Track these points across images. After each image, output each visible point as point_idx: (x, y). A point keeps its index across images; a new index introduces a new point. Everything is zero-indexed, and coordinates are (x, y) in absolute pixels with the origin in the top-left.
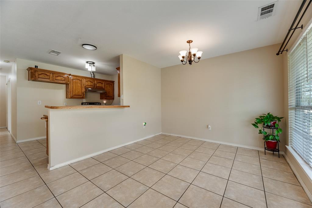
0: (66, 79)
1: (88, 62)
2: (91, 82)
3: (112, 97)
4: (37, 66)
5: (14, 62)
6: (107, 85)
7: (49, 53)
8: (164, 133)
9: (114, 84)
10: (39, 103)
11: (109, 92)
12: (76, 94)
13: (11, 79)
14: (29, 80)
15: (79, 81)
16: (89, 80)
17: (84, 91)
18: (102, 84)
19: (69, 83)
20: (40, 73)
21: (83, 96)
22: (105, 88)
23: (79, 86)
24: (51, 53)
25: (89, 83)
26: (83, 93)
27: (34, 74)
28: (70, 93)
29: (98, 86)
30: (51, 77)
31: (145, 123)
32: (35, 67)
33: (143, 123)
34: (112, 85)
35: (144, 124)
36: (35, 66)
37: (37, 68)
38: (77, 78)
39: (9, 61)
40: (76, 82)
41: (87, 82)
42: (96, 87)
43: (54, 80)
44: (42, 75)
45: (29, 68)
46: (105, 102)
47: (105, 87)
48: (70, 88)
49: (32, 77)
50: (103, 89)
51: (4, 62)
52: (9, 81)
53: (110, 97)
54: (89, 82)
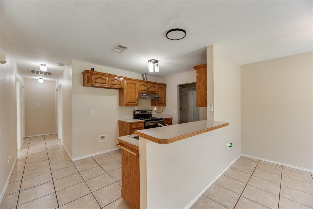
0: (121, 83)
1: (152, 61)
2: (145, 86)
3: (164, 103)
4: (94, 69)
5: (68, 65)
6: (160, 89)
7: (113, 50)
8: (246, 156)
9: (166, 88)
10: (94, 113)
11: (162, 97)
12: (131, 102)
13: (62, 84)
14: (83, 86)
15: (133, 85)
16: (142, 83)
17: (138, 97)
18: (155, 88)
19: (124, 88)
20: (96, 76)
21: (137, 103)
22: (158, 93)
23: (133, 91)
24: (115, 50)
25: (143, 88)
26: (137, 100)
27: (91, 78)
28: (124, 100)
29: (151, 90)
30: (107, 82)
31: (231, 144)
32: (92, 70)
33: (228, 143)
34: (164, 88)
35: (229, 145)
36: (92, 68)
37: (94, 70)
38: (132, 81)
39: (63, 64)
40: (130, 87)
41: (140, 85)
42: (150, 91)
43: (110, 85)
44: (99, 79)
45: (86, 71)
46: (155, 109)
47: (158, 91)
48: (124, 94)
49: (88, 82)
50: (156, 94)
51: (58, 65)
52: (60, 87)
53: (162, 103)
54: (143, 86)
